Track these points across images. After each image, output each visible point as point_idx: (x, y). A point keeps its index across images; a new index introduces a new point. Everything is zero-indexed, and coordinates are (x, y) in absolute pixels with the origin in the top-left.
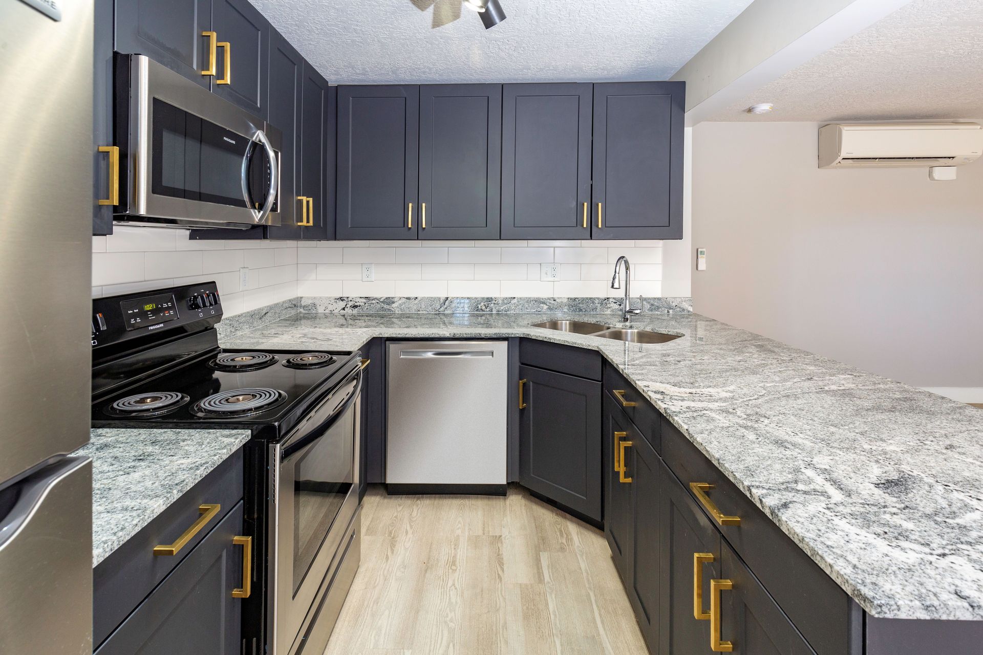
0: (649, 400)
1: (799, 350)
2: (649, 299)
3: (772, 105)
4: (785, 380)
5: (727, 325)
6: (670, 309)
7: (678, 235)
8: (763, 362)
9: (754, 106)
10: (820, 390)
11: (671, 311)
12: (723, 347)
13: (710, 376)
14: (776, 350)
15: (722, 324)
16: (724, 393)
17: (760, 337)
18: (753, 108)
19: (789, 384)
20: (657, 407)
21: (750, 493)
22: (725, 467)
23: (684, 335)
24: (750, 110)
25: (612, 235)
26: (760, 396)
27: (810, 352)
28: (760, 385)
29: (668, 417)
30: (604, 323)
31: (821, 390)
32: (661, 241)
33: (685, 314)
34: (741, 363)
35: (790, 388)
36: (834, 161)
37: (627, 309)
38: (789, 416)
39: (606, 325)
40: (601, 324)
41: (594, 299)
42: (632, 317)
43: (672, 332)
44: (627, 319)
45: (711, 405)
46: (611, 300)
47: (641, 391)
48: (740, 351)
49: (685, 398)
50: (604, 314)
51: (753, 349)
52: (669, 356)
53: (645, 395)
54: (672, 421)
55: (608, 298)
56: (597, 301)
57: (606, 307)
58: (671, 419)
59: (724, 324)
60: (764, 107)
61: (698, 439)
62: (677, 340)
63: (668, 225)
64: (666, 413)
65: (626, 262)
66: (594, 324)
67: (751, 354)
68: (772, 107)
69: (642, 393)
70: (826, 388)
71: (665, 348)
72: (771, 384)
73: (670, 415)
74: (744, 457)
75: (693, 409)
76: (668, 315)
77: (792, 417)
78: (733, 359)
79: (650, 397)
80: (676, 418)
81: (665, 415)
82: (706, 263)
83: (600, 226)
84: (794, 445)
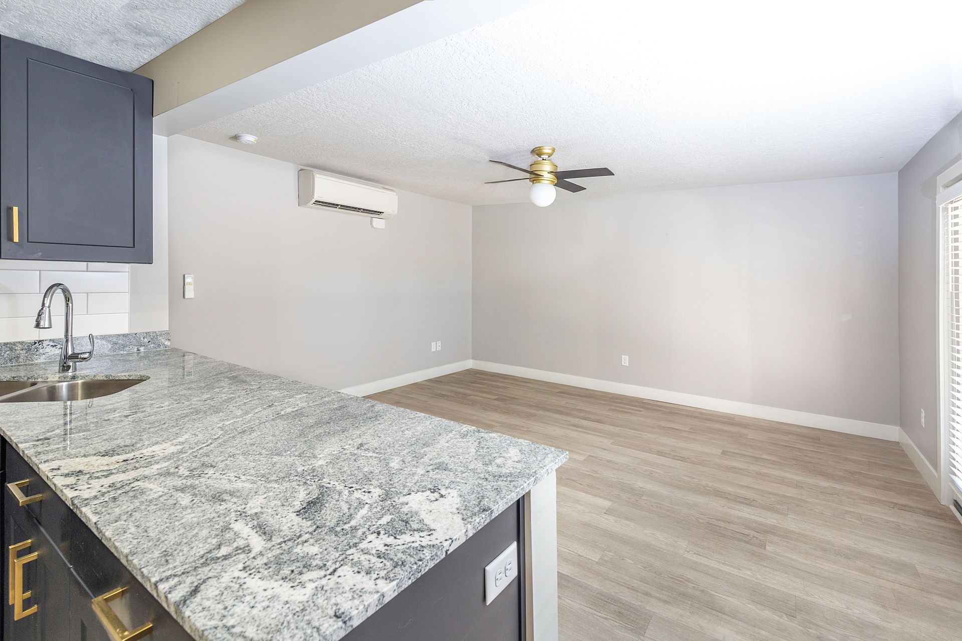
0: (54, 489)
1: (269, 375)
2: (110, 336)
3: (257, 138)
4: (247, 413)
5: (206, 358)
6: (141, 346)
7: (146, 258)
8: (232, 395)
9: (239, 135)
10: (276, 416)
11: (142, 349)
12: (193, 386)
13: (162, 428)
14: (248, 379)
15: (201, 357)
16: (173, 447)
17: (237, 367)
18: (239, 136)
19: (249, 416)
20: (63, 498)
21: (157, 592)
22: (133, 564)
23: (149, 378)
24: (236, 138)
25: (40, 254)
26: (215, 439)
27: (279, 375)
28: (218, 425)
29: (75, 510)
30: (26, 378)
31: (279, 416)
32: (128, 265)
33: (160, 351)
34: (206, 402)
35: (249, 421)
36: (310, 202)
37: (70, 353)
38: (238, 456)
39: (30, 380)
40: (22, 380)
41: (14, 344)
42: (77, 363)
43: (135, 375)
44: (69, 367)
45: (147, 472)
46: (45, 344)
47: (45, 479)
48: (209, 387)
49: (113, 471)
50: (32, 364)
51: (225, 383)
52: (114, 411)
53: (49, 483)
54: (79, 515)
55: (40, 341)
56: (19, 347)
57: (38, 353)
58: (78, 513)
59: (204, 357)
60: (249, 138)
61: (107, 534)
62: (137, 387)
63: (132, 246)
64: (73, 504)
65: (66, 291)
66: (7, 381)
67: (221, 389)
68: (257, 140)
69: (46, 480)
70: (283, 413)
71: (114, 401)
72: (232, 421)
73: (77, 507)
74: (166, 537)
75: (119, 485)
76: (138, 353)
77: (241, 457)
78: (199, 399)
79: (55, 485)
80: (84, 510)
81: (71, 508)
82: (194, 291)
83: (16, 239)
84: (232, 494)
